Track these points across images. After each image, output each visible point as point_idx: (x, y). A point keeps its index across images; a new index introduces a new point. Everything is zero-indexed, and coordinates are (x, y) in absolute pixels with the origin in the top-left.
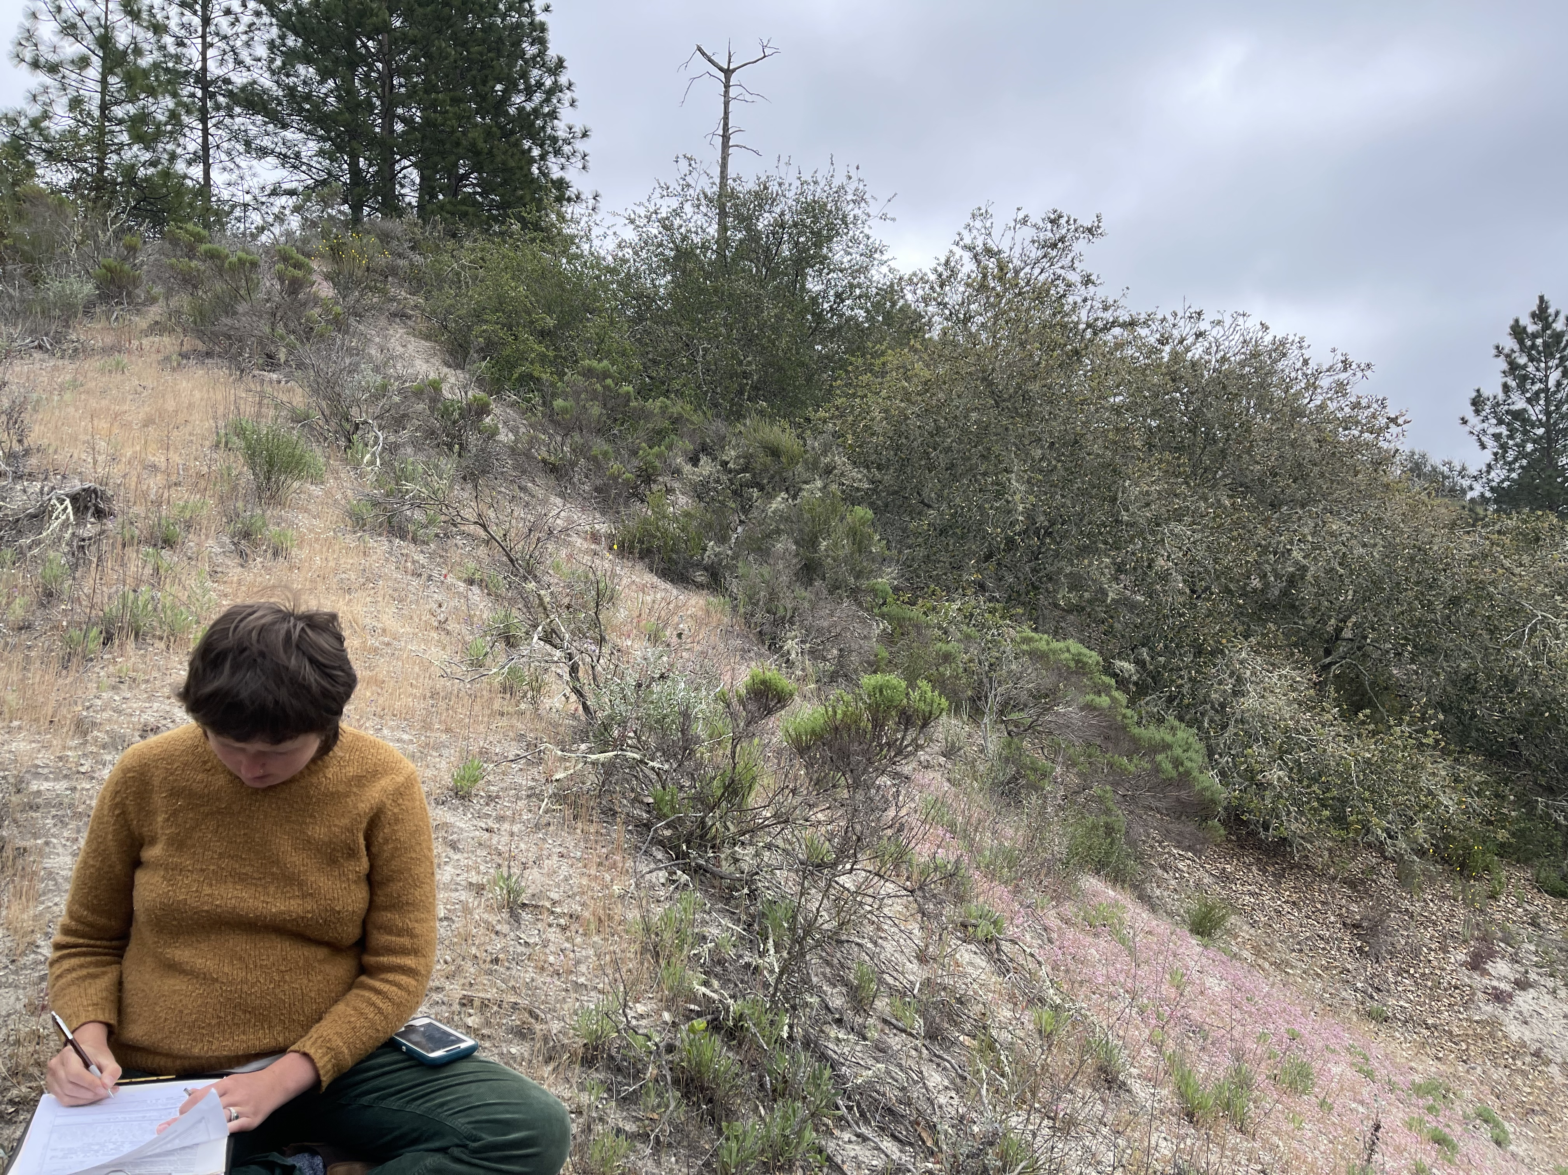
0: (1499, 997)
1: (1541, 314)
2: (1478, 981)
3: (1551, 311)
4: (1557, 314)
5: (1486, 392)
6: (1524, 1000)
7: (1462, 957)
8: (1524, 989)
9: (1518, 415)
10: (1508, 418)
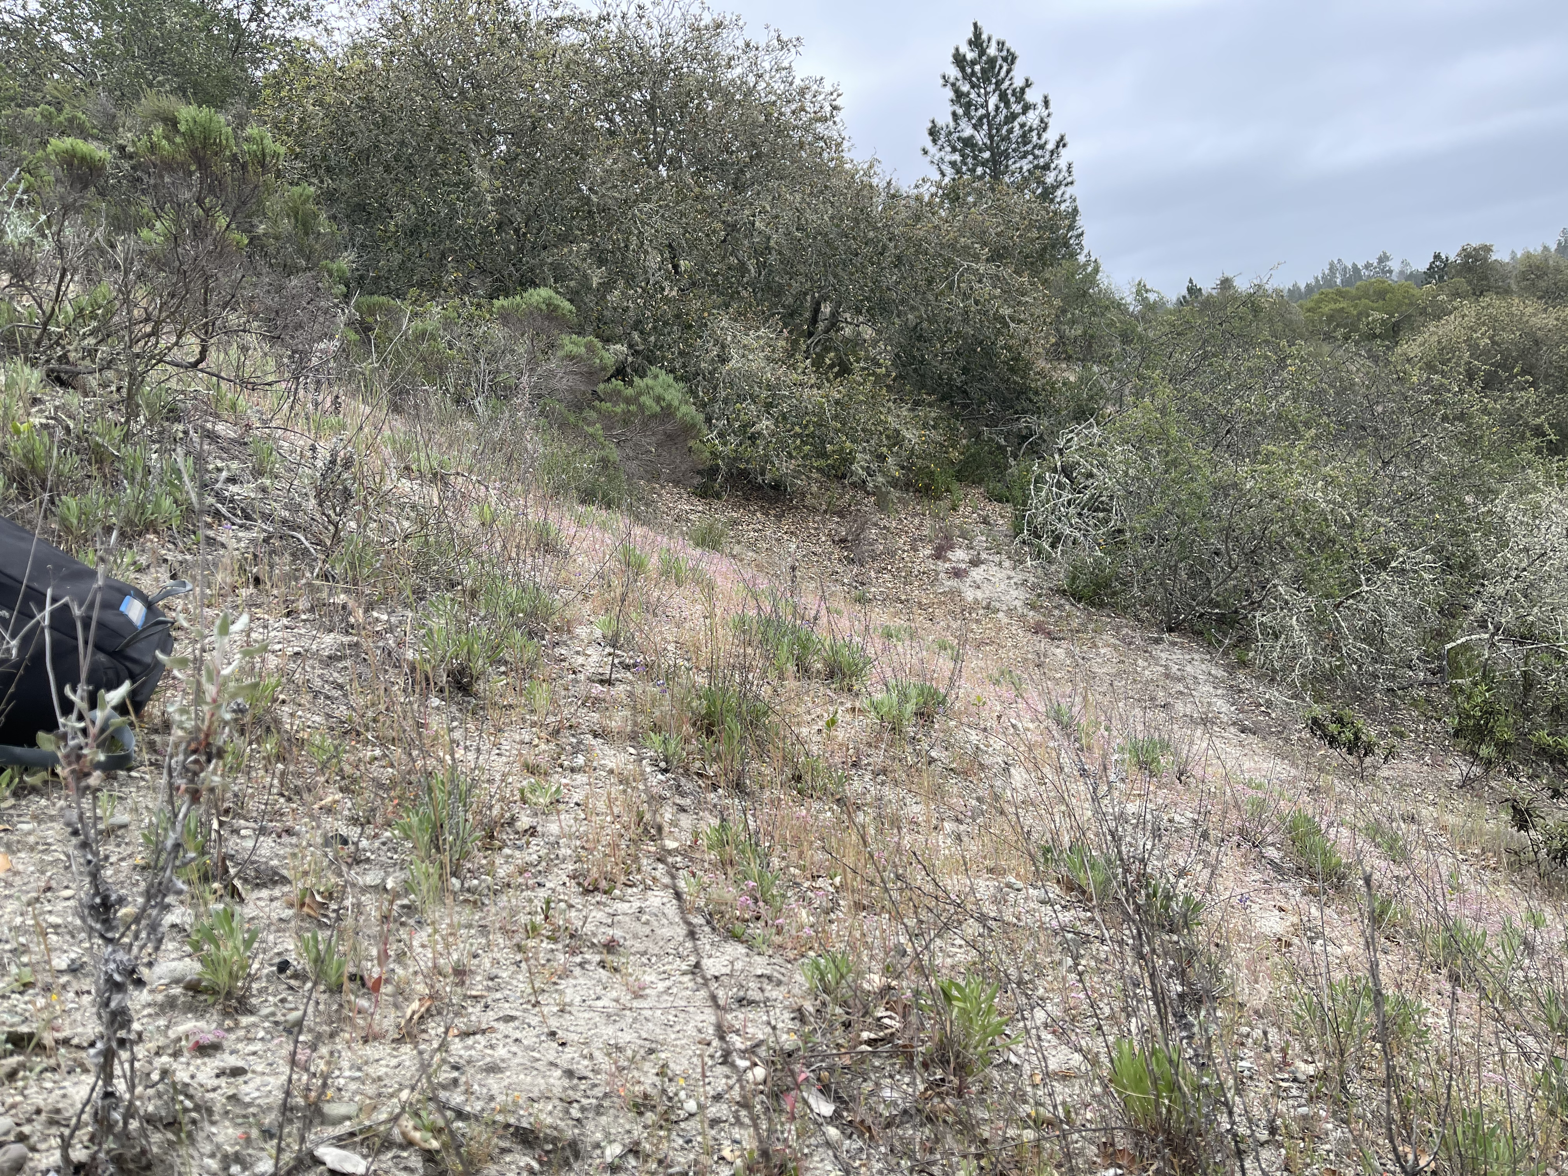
0: (957, 574)
1: (977, 42)
2: (942, 566)
3: (984, 37)
4: (989, 39)
5: (940, 123)
6: (977, 574)
7: (928, 552)
8: (976, 566)
9: (968, 142)
10: (959, 145)
